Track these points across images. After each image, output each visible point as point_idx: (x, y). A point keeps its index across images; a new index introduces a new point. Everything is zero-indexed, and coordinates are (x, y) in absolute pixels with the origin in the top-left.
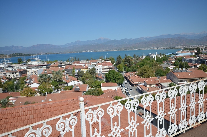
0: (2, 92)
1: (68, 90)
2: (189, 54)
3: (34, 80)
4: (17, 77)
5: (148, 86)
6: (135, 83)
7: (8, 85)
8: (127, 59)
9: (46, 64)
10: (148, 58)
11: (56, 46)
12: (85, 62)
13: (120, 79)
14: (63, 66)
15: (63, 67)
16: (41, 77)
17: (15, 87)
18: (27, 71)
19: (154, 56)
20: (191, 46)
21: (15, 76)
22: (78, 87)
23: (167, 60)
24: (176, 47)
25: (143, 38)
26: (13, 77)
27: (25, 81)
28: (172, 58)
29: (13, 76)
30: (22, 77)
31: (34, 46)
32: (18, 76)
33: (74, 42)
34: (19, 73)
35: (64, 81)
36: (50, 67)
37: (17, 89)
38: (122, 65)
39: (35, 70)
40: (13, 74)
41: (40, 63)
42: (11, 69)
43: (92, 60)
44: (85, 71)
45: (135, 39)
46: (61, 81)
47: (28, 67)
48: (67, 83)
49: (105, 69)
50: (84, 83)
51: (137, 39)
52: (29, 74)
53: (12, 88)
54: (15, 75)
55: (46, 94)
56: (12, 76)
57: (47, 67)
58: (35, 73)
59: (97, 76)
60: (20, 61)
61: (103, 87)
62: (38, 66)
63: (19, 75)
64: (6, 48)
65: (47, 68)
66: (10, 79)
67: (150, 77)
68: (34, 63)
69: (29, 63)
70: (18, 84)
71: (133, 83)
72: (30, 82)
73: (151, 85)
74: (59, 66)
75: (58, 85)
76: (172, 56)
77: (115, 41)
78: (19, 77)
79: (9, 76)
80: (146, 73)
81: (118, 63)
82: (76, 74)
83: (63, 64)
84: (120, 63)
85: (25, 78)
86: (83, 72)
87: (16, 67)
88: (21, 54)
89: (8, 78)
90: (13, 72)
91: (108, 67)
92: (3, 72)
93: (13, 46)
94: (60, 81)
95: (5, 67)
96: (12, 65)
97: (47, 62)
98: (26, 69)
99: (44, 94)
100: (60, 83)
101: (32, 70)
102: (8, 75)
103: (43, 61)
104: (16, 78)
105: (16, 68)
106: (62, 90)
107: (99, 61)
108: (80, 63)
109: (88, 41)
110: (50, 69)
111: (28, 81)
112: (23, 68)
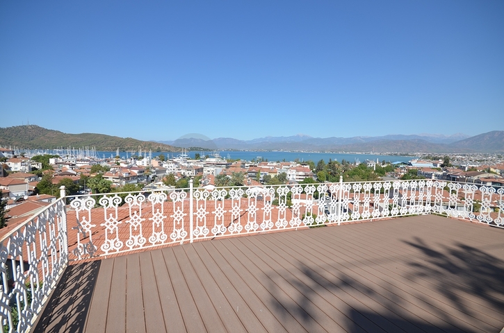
4: (192, 175)
8: (331, 165)
9: (226, 163)
10: (363, 166)
12: (275, 164)
15: (246, 167)
16: (219, 177)
18: (204, 169)
19: (372, 164)
21: (190, 174)
22: (261, 196)
23: (393, 171)
24: (410, 154)
25: (360, 137)
26: (188, 176)
28: (402, 168)
30: (197, 175)
33: (264, 137)
34: (195, 171)
36: (230, 167)
38: (323, 173)
39: (212, 169)
40: (188, 172)
41: (220, 161)
42: (186, 164)
43: (284, 163)
44: (273, 176)
47: (205, 164)
49: (300, 176)
51: (351, 138)
52: (205, 173)
54: (190, 172)
56: (187, 174)
57: (228, 166)
58: (213, 173)
60: (197, 157)
62: (217, 164)
63: (194, 173)
65: (227, 167)
66: (184, 177)
68: (213, 160)
69: (208, 160)
72: (205, 183)
74: (241, 167)
76: (401, 166)
77: (318, 140)
78: (194, 175)
79: (184, 173)
81: (319, 169)
82: (261, 179)
83: (246, 165)
84: (321, 170)
85: (200, 177)
86: (270, 176)
87: (194, 163)
88: (200, 148)
89: (182, 176)
90: (188, 169)
91: (303, 174)
92: (178, 167)
93: (192, 138)
95: (181, 163)
96: (188, 161)
97: (228, 161)
98: (203, 167)
101: (209, 169)
102: (182, 172)
103: (223, 159)
104: (190, 177)
105: (192, 164)
107: (293, 164)
108: (268, 164)
110: (230, 169)
111: (203, 182)
112: (200, 166)
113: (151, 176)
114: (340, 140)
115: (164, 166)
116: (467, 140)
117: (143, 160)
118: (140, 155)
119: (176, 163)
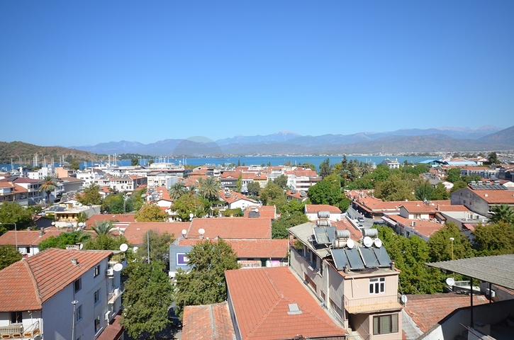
0: (100, 213)
1: (232, 216)
2: (470, 163)
3: (161, 194)
4: (129, 190)
5: (411, 217)
6: (374, 210)
7: (113, 201)
8: (346, 164)
9: (183, 169)
11: (199, 143)
12: (259, 168)
13: (340, 200)
14: (216, 173)
15: (215, 175)
16: (177, 187)
17: (124, 206)
18: (148, 179)
19: (395, 165)
20: (462, 152)
21: (126, 188)
22: (257, 210)
24: (431, 154)
25: (364, 133)
26: (121, 190)
27: (143, 196)
29: (122, 187)
30: (137, 189)
31: (159, 143)
32: (130, 187)
33: (232, 137)
34: (133, 182)
35: (221, 199)
36: (190, 175)
37: (128, 209)
38: (336, 177)
39: (162, 178)
40: (122, 184)
41: (173, 167)
42: (118, 174)
44: (262, 184)
45: (348, 136)
46: (216, 199)
47: (150, 172)
48: (227, 204)
49: (302, 182)
50: (264, 203)
51: (352, 135)
52: (150, 184)
53: (119, 208)
54: (125, 185)
55: (191, 219)
56: (119, 187)
57: (186, 174)
58: (163, 184)
59: (289, 193)
60: (135, 162)
61: (309, 212)
62: (169, 172)
63: (132, 186)
64: (112, 144)
65: (185, 176)
66: (115, 192)
67: (407, 200)
68: (162, 166)
69: (153, 165)
70: (129, 201)
71: (369, 211)
72: (153, 198)
73: (417, 214)
74: (209, 174)
75: (209, 207)
76: (433, 166)
77: (308, 138)
78: (132, 189)
79: (114, 187)
80: (395, 191)
81: (325, 171)
82: (243, 191)
83: (215, 171)
84: (329, 174)
85: (143, 191)
86: (257, 185)
87: (130, 171)
88: (137, 155)
89: (111, 190)
90: (122, 181)
91: (307, 179)
92: (103, 178)
93: (123, 142)
94: (213, 199)
95: (107, 172)
96: (120, 168)
97: (185, 166)
98: (146, 176)
99: (188, 219)
100: (215, 202)
101: (156, 178)
102: (112, 185)
104: (126, 192)
105: (127, 173)
106: (221, 215)
107: (286, 169)
108: (249, 169)
109: (258, 136)
110: (190, 177)
111: (149, 197)
112: (141, 175)
113: (55, 193)
114: (339, 137)
115: (79, 176)
116: (499, 133)
117: (40, 171)
118: (36, 164)
119: (100, 172)
